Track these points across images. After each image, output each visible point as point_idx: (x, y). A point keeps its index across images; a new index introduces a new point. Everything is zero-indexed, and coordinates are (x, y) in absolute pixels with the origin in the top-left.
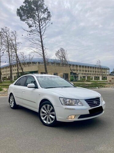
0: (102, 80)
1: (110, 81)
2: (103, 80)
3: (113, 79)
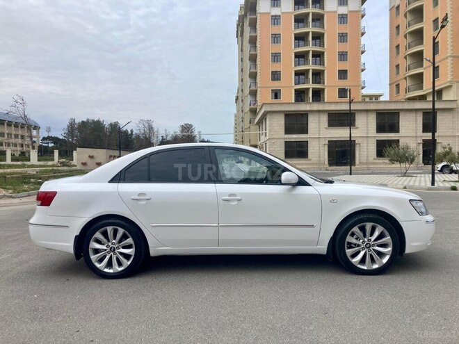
0: (39, 160)
1: (84, 164)
2: (42, 163)
3: (91, 157)
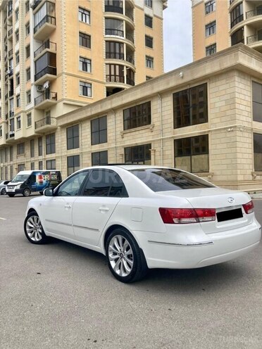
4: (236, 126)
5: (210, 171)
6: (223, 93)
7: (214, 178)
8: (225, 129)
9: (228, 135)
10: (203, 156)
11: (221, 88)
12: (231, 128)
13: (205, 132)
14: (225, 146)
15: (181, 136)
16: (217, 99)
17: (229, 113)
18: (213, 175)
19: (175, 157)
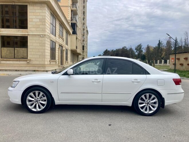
4: (45, 35)
5: (29, 58)
6: (39, 14)
7: (31, 63)
8: (38, 35)
9: (41, 39)
10: (24, 49)
11: (37, 11)
12: (42, 35)
13: (25, 35)
14: (38, 45)
15: (7, 34)
16: (34, 17)
17: (41, 26)
18: (30, 60)
19: (1, 47)
